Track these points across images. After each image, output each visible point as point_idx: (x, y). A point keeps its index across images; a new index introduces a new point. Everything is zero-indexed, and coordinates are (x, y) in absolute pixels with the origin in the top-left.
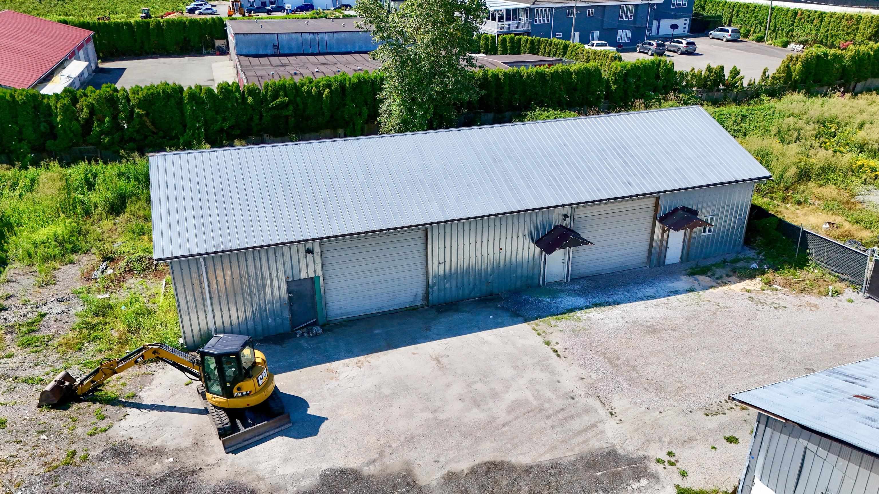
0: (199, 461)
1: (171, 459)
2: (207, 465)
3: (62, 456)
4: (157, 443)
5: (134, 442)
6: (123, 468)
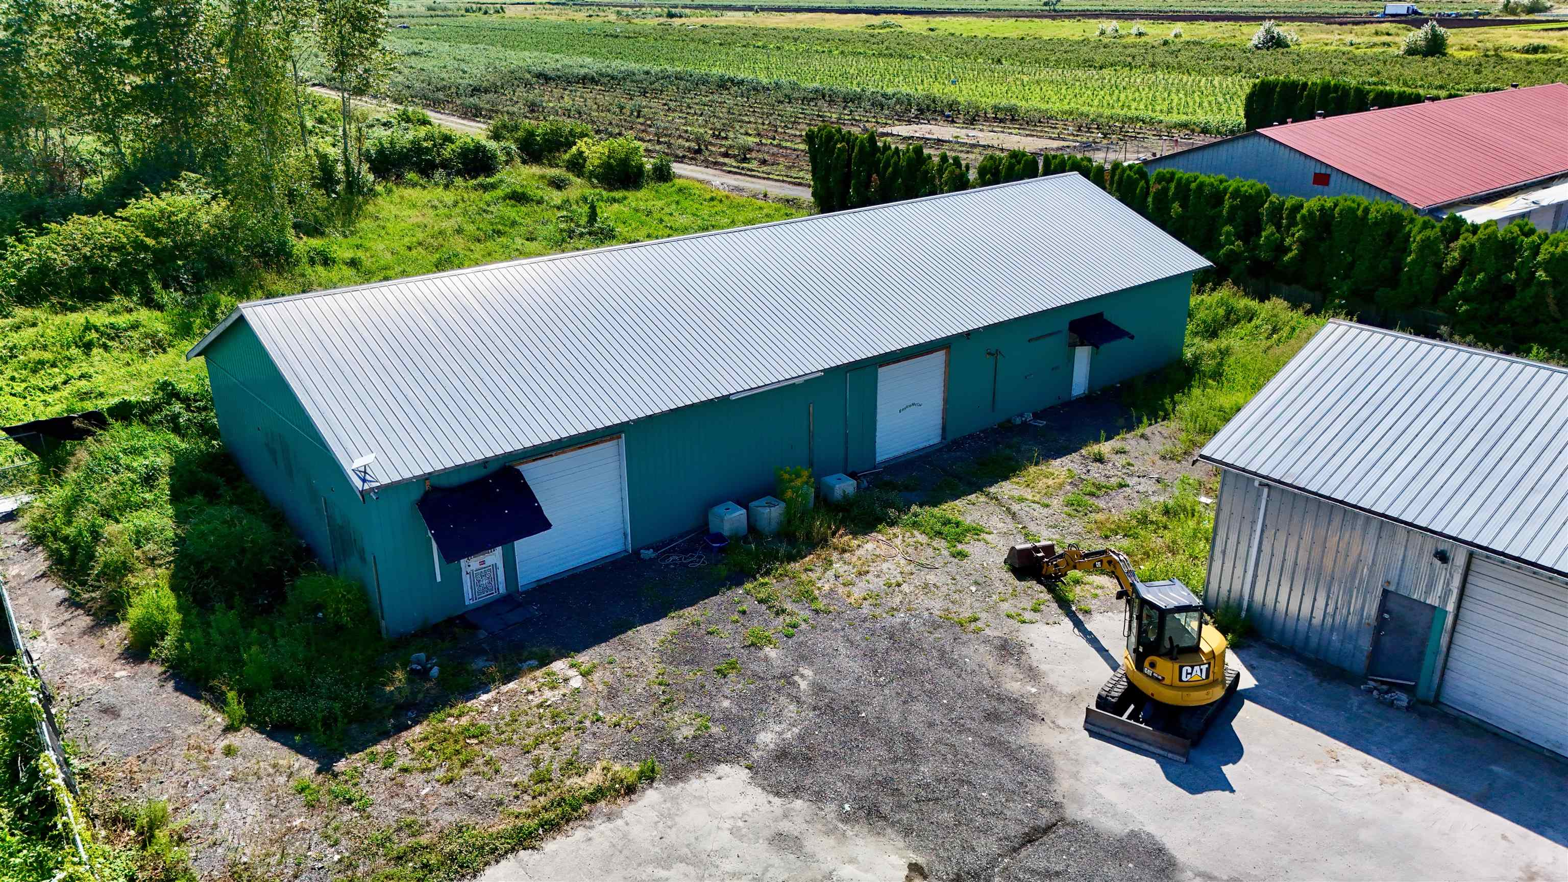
0: (1053, 712)
1: (1034, 690)
2: (1053, 722)
3: (966, 614)
4: (1043, 667)
5: (1030, 650)
6: (991, 663)
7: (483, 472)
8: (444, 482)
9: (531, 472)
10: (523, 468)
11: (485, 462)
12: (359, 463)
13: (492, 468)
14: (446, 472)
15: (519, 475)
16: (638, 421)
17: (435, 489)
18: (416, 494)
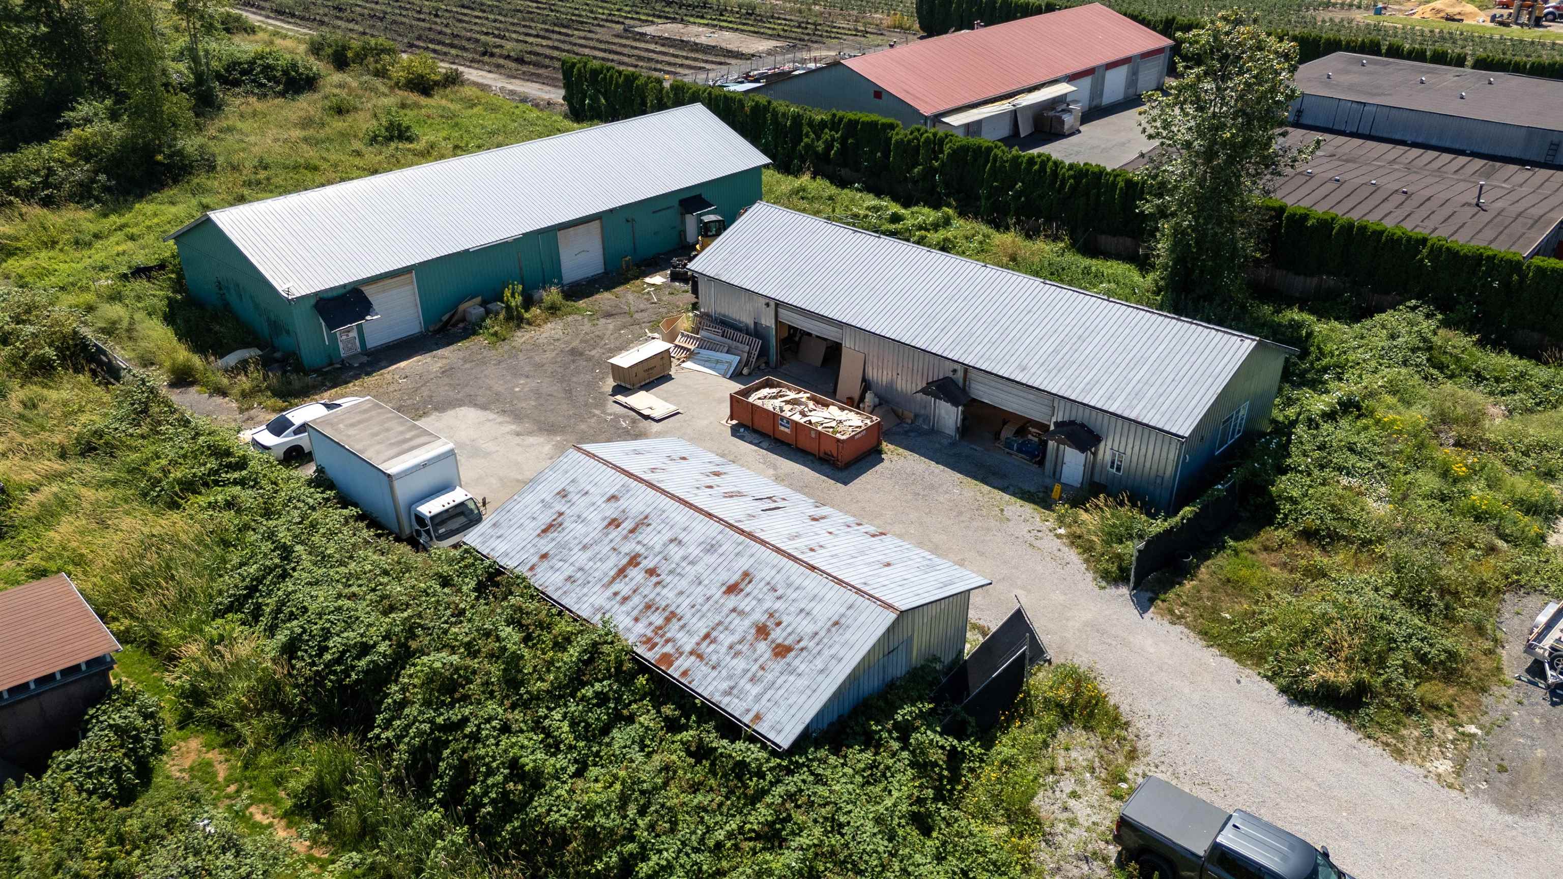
7: (344, 291)
8: (325, 296)
9: (368, 291)
10: (363, 289)
11: (344, 286)
12: (285, 287)
13: (348, 288)
14: (326, 291)
15: (362, 292)
16: (420, 264)
17: (321, 299)
18: (313, 301)
